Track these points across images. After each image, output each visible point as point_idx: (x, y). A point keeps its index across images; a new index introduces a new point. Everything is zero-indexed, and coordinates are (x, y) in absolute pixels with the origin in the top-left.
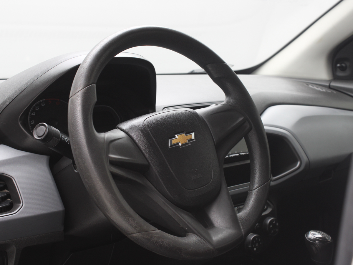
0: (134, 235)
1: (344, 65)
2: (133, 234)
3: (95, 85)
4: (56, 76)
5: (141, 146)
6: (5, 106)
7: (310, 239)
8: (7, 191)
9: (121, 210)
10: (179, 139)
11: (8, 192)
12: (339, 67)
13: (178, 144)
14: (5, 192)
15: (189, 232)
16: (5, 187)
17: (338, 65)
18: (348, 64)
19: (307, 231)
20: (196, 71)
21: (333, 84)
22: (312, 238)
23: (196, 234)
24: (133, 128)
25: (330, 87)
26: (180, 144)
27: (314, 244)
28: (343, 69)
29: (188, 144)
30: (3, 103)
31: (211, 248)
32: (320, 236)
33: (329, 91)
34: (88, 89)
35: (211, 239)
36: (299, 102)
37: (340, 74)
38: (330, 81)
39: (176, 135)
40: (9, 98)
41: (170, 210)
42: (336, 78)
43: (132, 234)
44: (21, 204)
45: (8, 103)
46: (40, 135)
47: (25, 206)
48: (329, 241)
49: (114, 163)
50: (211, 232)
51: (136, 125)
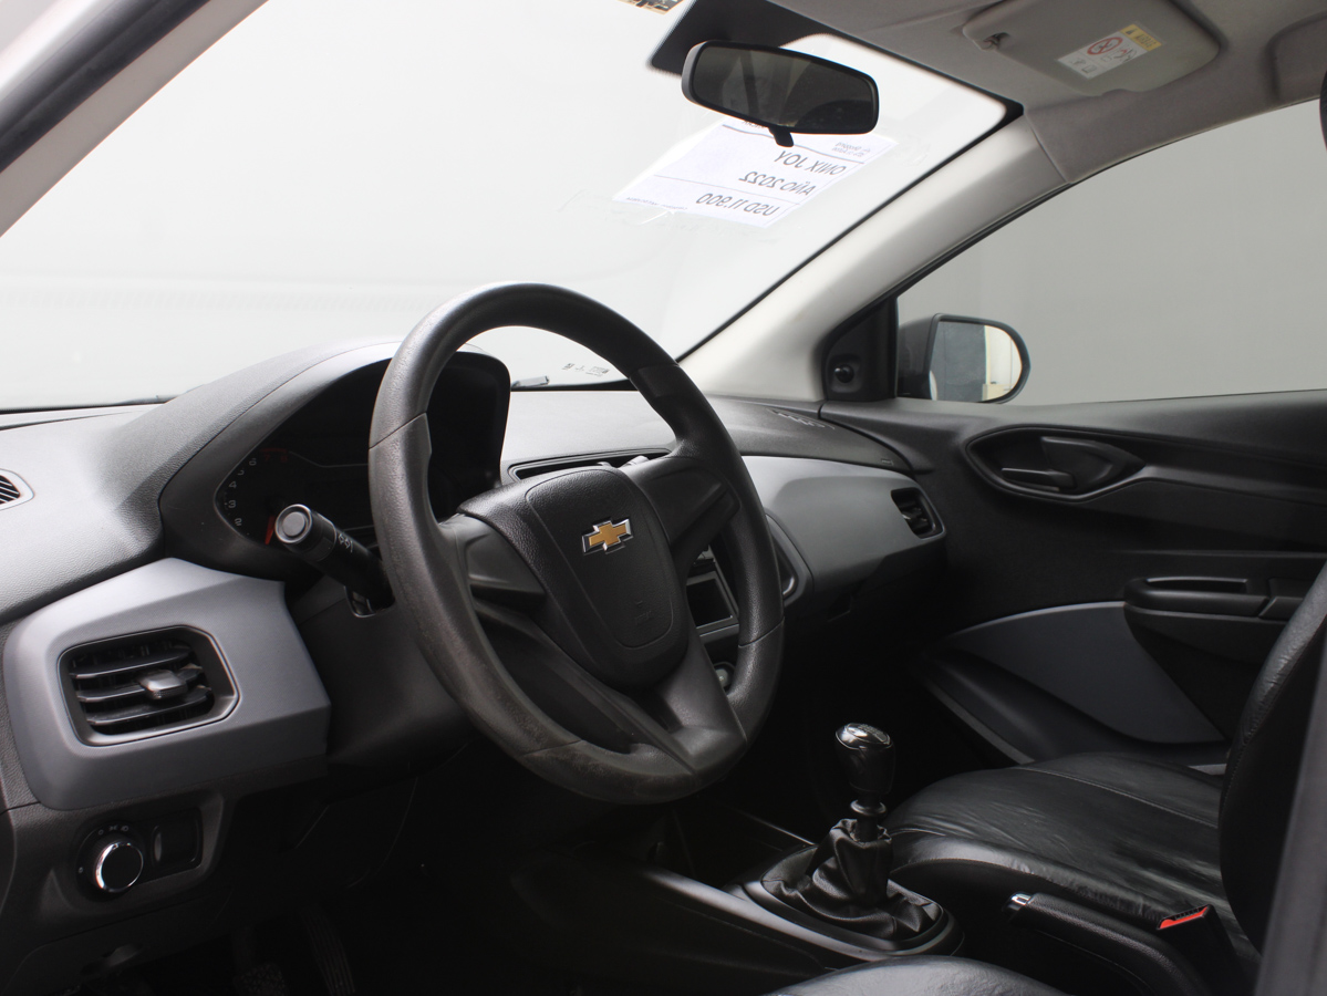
0: (536, 754)
1: (846, 369)
2: (534, 751)
3: (425, 415)
4: (304, 397)
5: (523, 552)
6: (178, 468)
7: (846, 742)
8: (195, 667)
9: (506, 700)
10: (603, 535)
11: (198, 670)
12: (839, 374)
13: (601, 546)
14: (193, 670)
15: (637, 742)
16: (193, 658)
17: (837, 370)
18: (856, 368)
19: (840, 726)
20: (522, 384)
21: (827, 410)
22: (851, 741)
23: (656, 746)
24: (503, 512)
25: (819, 416)
26: (605, 547)
27: (856, 753)
28: (846, 378)
29: (619, 545)
30: (171, 460)
31: (689, 773)
32: (863, 734)
33: (821, 425)
34: (415, 426)
35: (685, 753)
36: (771, 450)
37: (840, 388)
38: (820, 404)
39: (595, 527)
40: (187, 449)
41: (595, 695)
42: (829, 396)
43: (530, 752)
44: (235, 696)
45: (185, 460)
46: (293, 534)
47: (244, 700)
48: (886, 745)
49: (479, 593)
50: (681, 738)
51: (510, 505)
